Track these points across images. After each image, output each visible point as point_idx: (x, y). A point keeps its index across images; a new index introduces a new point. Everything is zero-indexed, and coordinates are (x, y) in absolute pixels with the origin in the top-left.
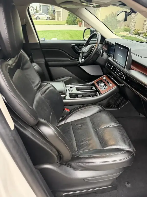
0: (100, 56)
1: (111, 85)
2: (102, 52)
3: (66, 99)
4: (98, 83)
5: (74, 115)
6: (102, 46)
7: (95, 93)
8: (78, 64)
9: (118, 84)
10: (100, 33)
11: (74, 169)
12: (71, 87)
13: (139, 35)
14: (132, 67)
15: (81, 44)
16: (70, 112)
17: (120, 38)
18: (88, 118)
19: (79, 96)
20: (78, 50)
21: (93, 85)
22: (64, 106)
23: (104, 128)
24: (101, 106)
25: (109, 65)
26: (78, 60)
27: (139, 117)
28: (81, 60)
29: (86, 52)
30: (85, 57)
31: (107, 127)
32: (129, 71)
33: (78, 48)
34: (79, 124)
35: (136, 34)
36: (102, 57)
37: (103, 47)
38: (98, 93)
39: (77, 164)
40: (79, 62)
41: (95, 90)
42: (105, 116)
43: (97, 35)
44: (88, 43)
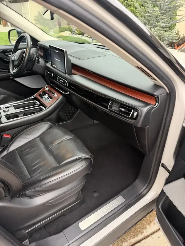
0: (36, 63)
1: (56, 95)
2: (37, 58)
3: (2, 122)
4: (41, 96)
5: (19, 139)
6: (37, 51)
7: (40, 108)
8: (11, 76)
9: (64, 93)
10: (28, 34)
11: (31, 197)
12: (7, 106)
13: (83, 35)
14: (73, 71)
15: (8, 50)
16: (12, 138)
17: (57, 39)
18: (37, 139)
19: (19, 116)
20: (6, 59)
21: (36, 99)
22: (2, 132)
23: (58, 143)
24: (50, 122)
25: (49, 73)
26: (9, 72)
27: (94, 124)
28: (13, 71)
29: (17, 59)
30: (17, 66)
31: (61, 142)
32: (70, 77)
33: (5, 56)
34: (27, 149)
35: (80, 34)
36: (39, 64)
37: (39, 52)
38: (43, 107)
39: (33, 190)
40: (11, 74)
41: (39, 104)
42: (57, 131)
43: (26, 37)
44: (16, 48)
